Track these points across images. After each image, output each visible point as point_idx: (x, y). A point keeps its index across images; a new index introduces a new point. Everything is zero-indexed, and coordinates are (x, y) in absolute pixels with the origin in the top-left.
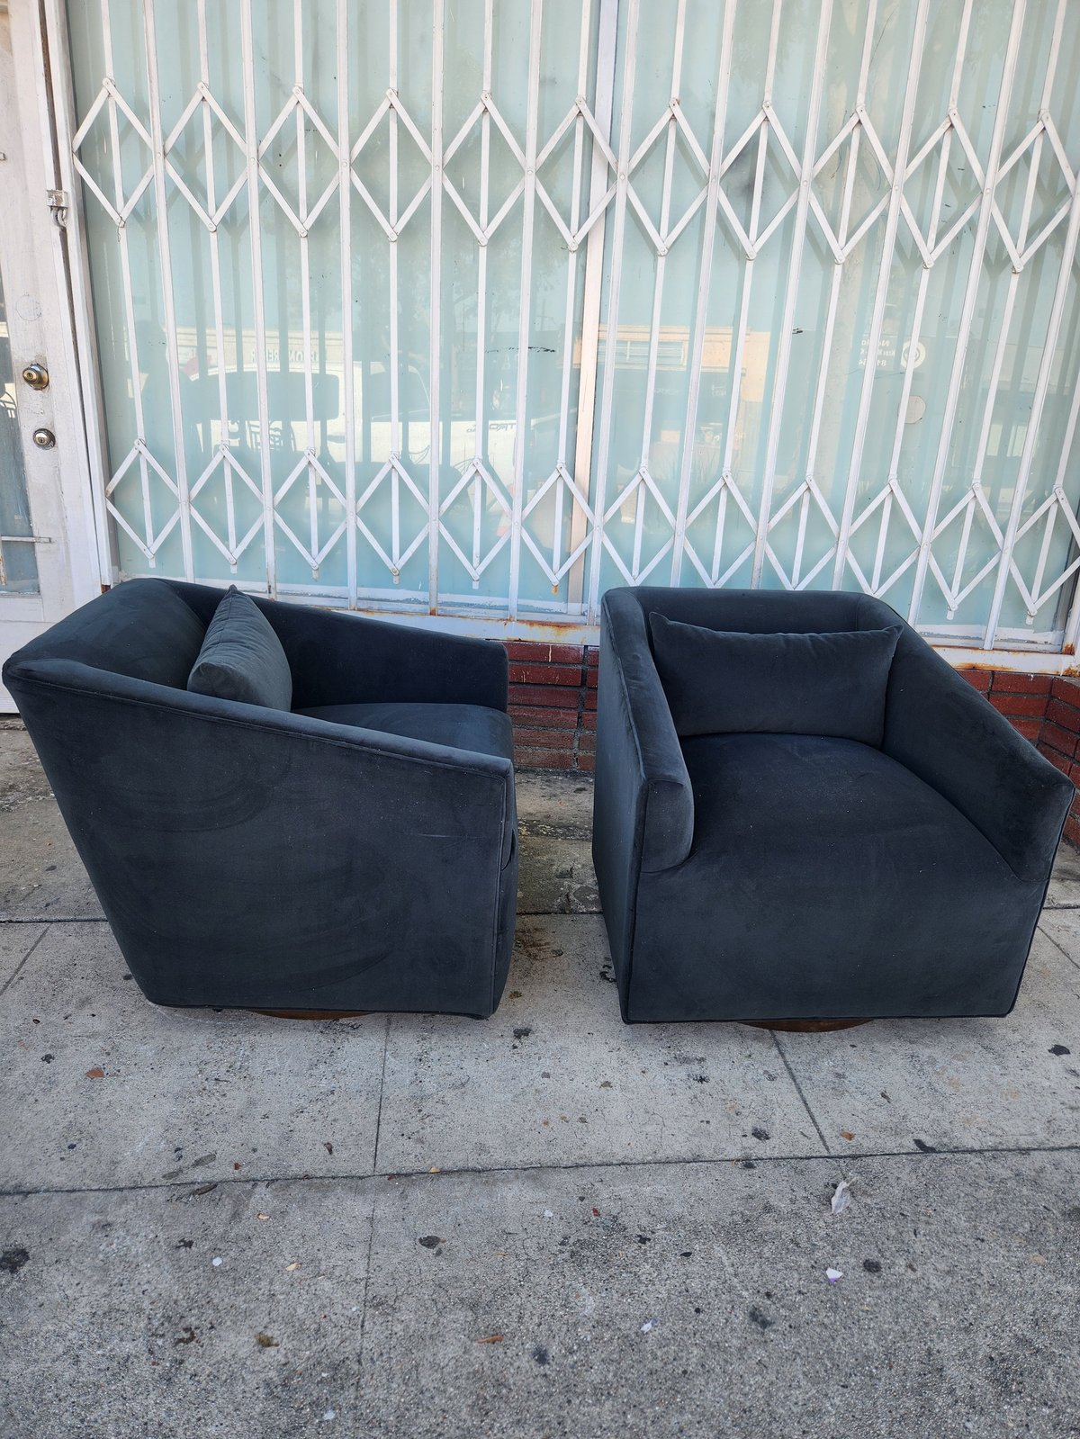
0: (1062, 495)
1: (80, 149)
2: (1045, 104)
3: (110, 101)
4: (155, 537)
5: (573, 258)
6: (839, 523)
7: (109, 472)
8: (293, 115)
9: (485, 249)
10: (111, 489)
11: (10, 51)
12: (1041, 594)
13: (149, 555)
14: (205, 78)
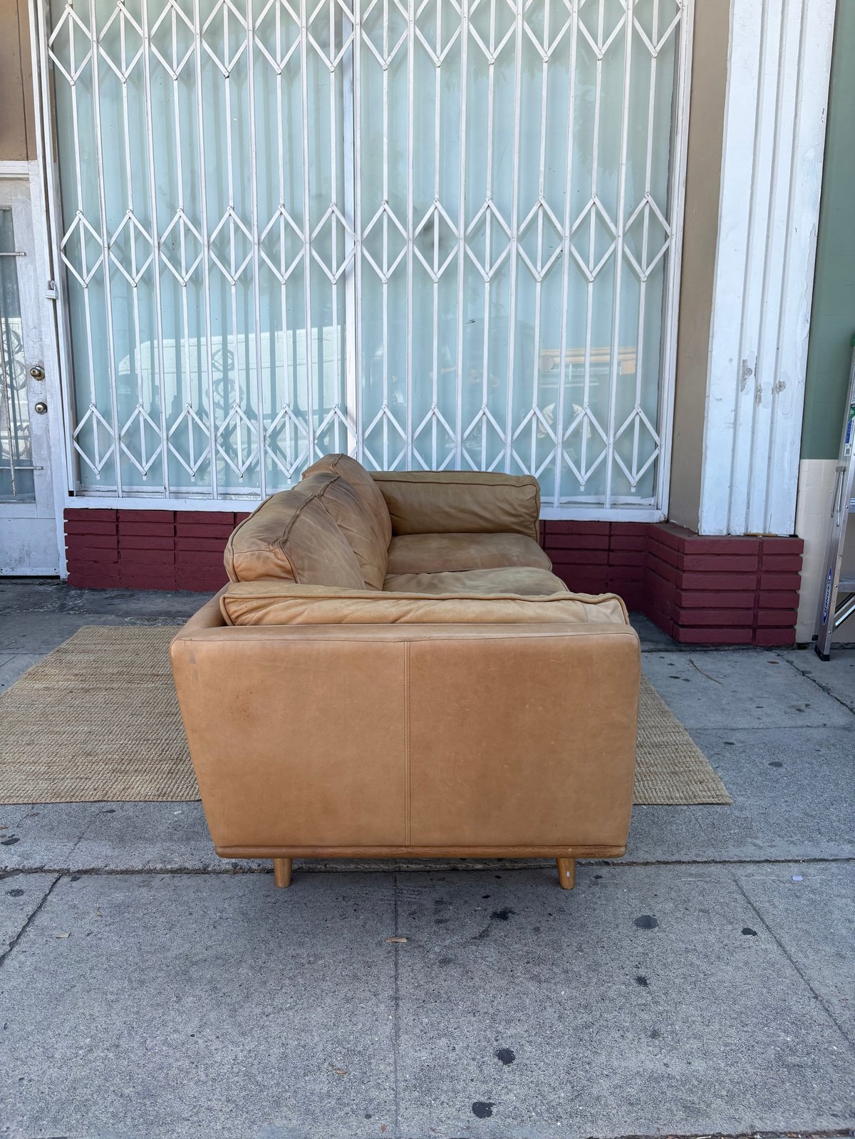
0: (640, 410)
1: (65, 246)
2: (594, 190)
3: (81, 222)
4: (100, 462)
5: (334, 287)
6: (505, 433)
7: (76, 423)
8: (178, 222)
9: (284, 286)
10: (76, 434)
11: (30, 199)
12: (638, 472)
13: (96, 471)
14: (131, 208)
